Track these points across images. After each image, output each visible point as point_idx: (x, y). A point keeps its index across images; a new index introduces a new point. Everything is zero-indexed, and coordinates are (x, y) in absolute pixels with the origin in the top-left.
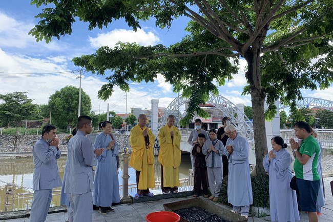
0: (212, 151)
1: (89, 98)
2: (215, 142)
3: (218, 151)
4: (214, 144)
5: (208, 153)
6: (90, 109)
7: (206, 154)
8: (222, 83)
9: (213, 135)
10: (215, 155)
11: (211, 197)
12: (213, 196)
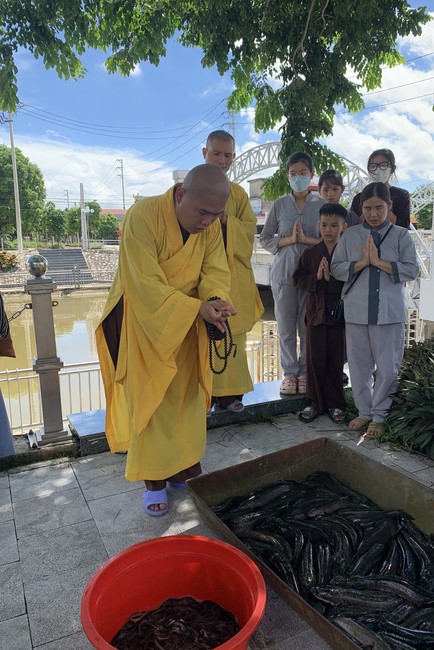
0: (371, 266)
1: (38, 172)
2: (382, 232)
3: (394, 265)
4: (378, 242)
5: (355, 275)
6: (44, 197)
7: (345, 279)
8: (374, 80)
9: (379, 208)
10: (383, 281)
11: (356, 423)
12: (362, 417)
